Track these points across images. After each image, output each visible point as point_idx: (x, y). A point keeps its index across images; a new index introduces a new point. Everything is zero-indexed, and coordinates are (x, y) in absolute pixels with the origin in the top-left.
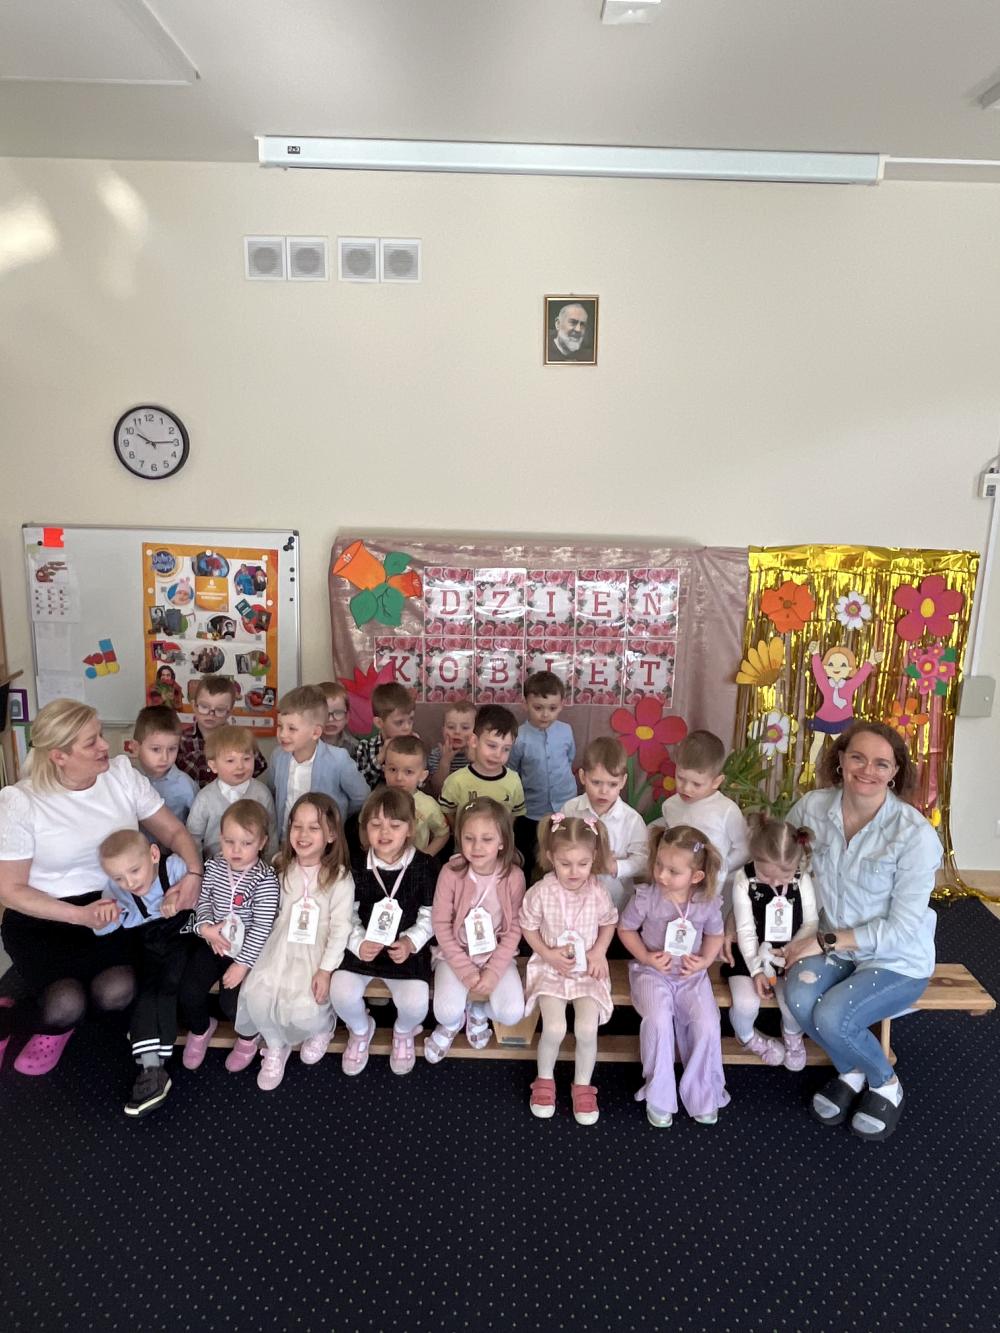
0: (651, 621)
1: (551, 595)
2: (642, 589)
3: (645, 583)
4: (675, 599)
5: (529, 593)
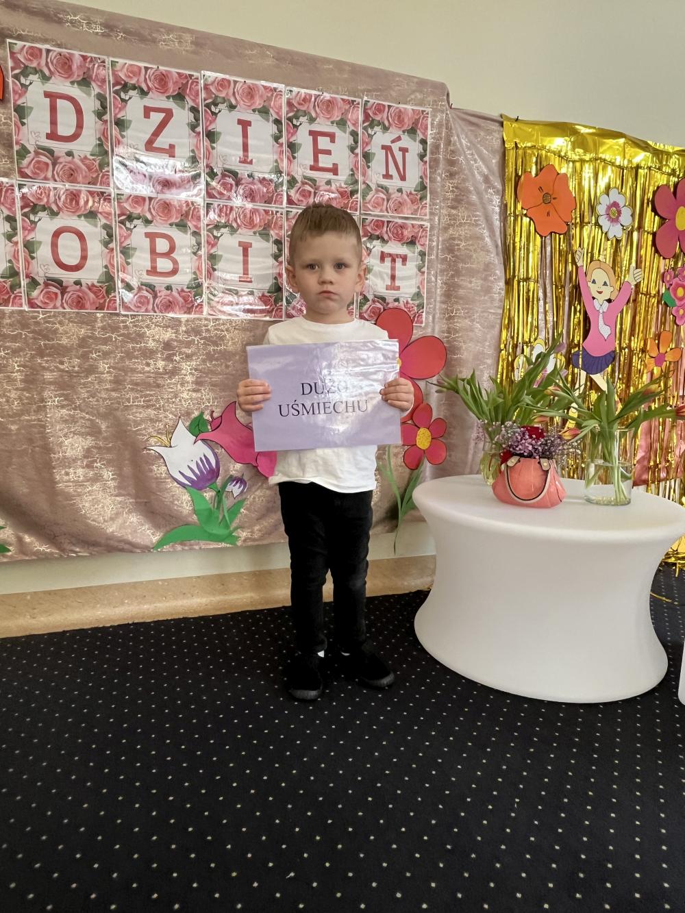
0: (393, 189)
1: (245, 124)
2: (381, 138)
3: (386, 129)
4: (425, 159)
5: (208, 116)
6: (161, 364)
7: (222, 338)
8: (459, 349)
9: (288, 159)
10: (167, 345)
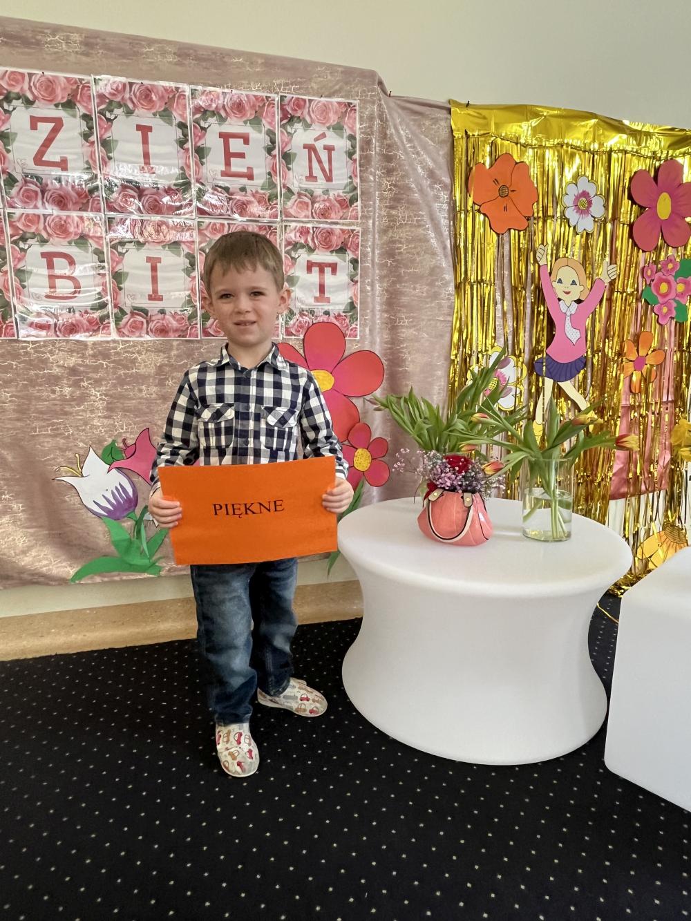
0: (318, 192)
1: (145, 130)
2: (301, 136)
3: (307, 126)
4: (354, 157)
5: (102, 124)
6: (67, 390)
7: (134, 361)
8: (404, 361)
9: (196, 164)
10: (73, 371)
